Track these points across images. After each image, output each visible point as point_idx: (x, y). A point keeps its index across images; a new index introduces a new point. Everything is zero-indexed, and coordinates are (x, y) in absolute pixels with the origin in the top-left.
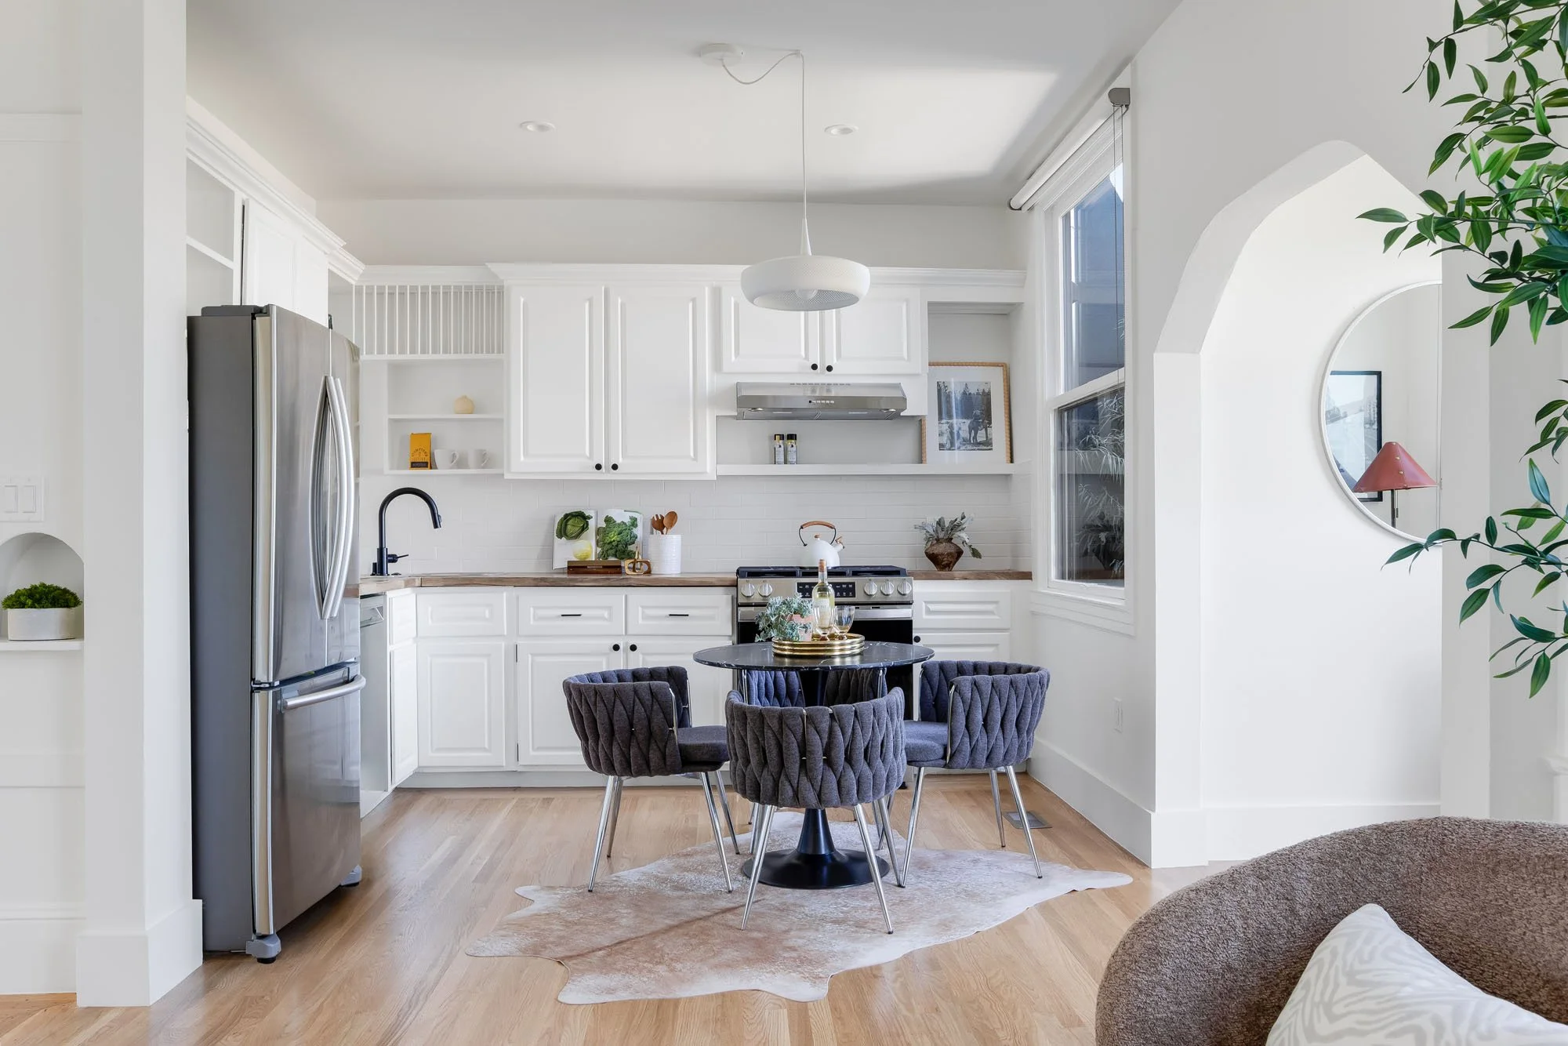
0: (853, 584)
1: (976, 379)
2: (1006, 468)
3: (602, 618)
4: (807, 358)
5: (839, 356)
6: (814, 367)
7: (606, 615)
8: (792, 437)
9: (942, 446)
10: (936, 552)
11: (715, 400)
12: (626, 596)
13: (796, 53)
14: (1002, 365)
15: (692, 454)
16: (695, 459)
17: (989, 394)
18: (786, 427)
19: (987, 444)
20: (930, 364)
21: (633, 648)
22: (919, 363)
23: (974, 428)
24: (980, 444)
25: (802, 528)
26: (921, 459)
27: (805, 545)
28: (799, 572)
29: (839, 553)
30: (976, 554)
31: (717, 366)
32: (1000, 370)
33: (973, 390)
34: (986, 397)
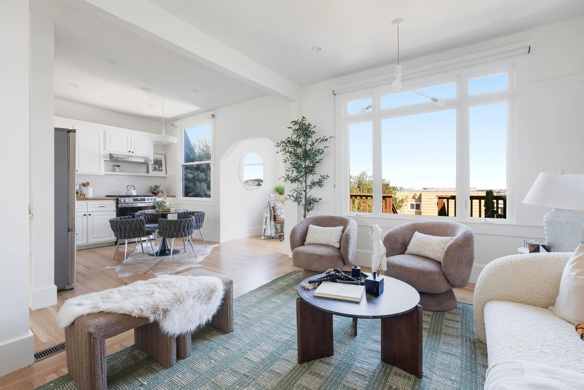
0: (145, 198)
1: (160, 157)
2: (164, 175)
3: (80, 208)
4: (127, 149)
5: (135, 150)
6: (129, 152)
7: (81, 207)
8: (119, 166)
9: (153, 170)
10: (155, 192)
11: (104, 156)
12: (87, 203)
13: (162, 94)
14: (164, 155)
15: (98, 169)
16: (99, 170)
17: (162, 160)
18: (118, 164)
19: (162, 170)
20: (154, 153)
21: (90, 215)
22: (152, 153)
23: (159, 167)
24: (160, 170)
25: (127, 186)
26: (148, 172)
27: (128, 190)
28: (131, 196)
29: (136, 192)
30: (162, 192)
31: (105, 149)
32: (164, 156)
33: (158, 159)
34: (161, 161)
